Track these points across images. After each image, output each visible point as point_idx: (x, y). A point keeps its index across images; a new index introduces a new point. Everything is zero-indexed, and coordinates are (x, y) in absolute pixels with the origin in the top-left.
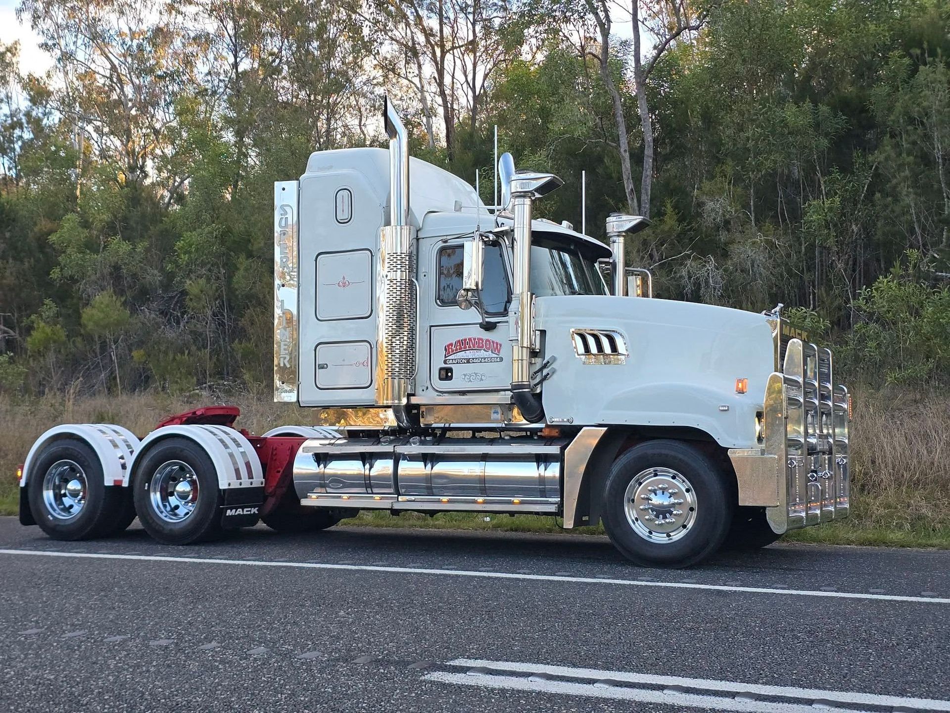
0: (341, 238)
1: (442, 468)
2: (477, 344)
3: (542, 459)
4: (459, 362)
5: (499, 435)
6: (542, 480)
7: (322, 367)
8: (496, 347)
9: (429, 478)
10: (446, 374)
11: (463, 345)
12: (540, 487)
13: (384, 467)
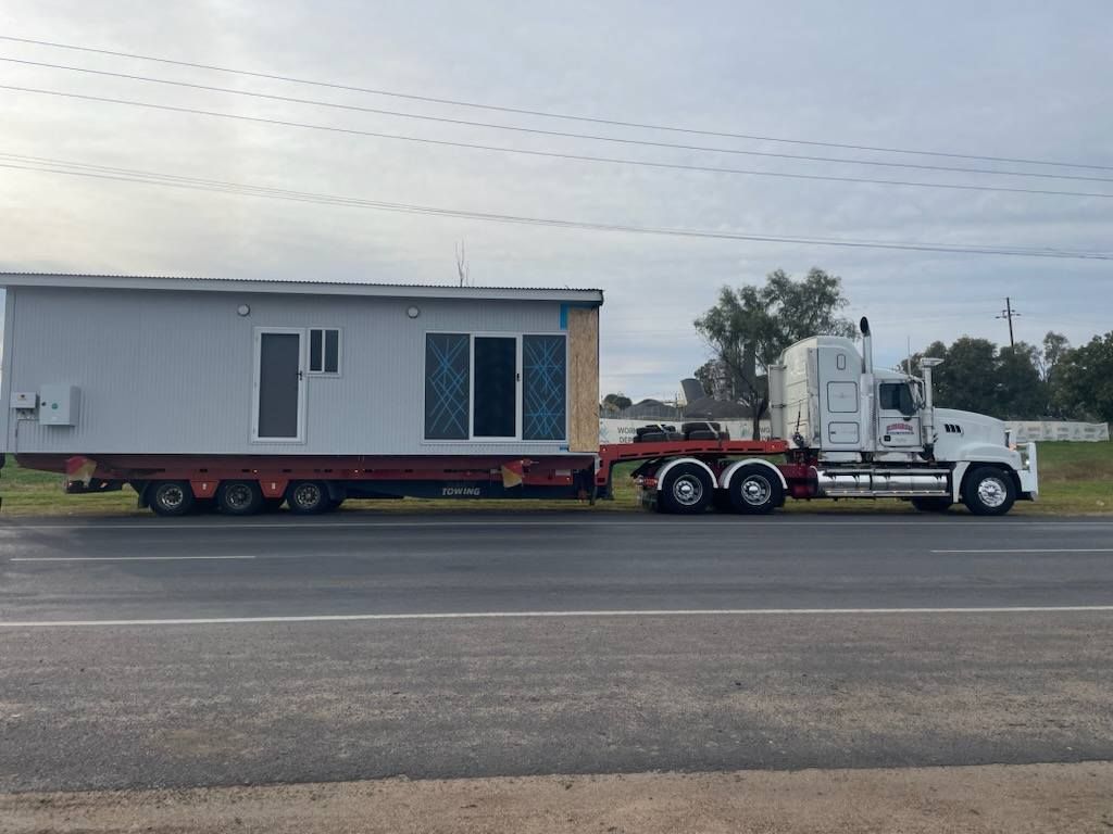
0: (841, 376)
1: (893, 479)
2: (902, 427)
3: (938, 475)
4: (893, 433)
5: (915, 465)
6: (939, 483)
7: (833, 433)
8: (910, 428)
9: (887, 483)
10: (887, 438)
11: (895, 426)
12: (939, 486)
13: (864, 479)
